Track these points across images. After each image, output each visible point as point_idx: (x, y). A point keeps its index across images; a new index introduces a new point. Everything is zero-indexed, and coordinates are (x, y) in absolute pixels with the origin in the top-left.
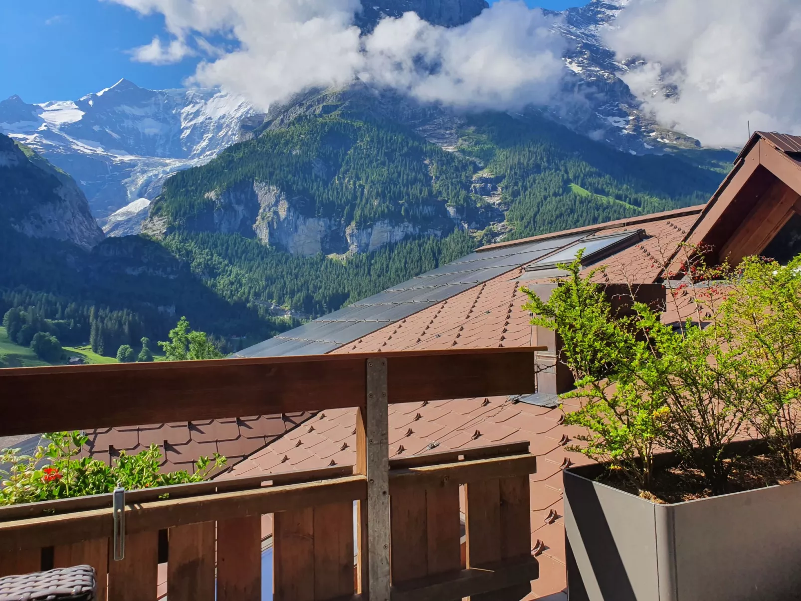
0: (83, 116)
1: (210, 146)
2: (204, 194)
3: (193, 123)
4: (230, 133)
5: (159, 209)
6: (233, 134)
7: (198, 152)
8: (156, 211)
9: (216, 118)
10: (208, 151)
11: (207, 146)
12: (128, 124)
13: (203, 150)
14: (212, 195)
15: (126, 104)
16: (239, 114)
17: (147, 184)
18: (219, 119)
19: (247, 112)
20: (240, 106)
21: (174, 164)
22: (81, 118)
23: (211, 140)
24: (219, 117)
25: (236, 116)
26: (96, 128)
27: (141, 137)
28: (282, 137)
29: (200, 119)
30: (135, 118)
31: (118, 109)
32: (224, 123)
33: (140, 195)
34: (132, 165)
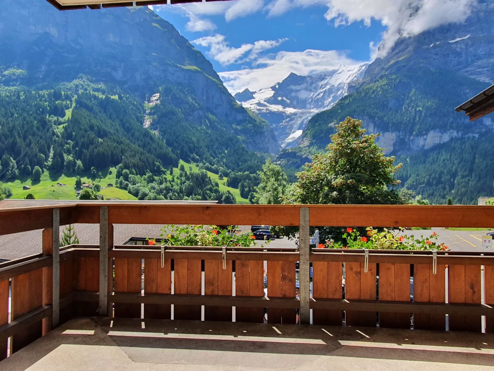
0: (274, 94)
1: (333, 101)
2: (328, 125)
3: (325, 89)
4: (344, 92)
5: (306, 134)
6: (345, 93)
7: (327, 104)
8: (304, 136)
9: (336, 86)
10: (332, 103)
11: (332, 100)
12: (293, 94)
13: (330, 103)
14: (332, 125)
15: (293, 85)
16: (348, 81)
17: (302, 123)
18: (338, 85)
19: (353, 79)
20: (349, 77)
21: (315, 111)
22: (273, 95)
23: (333, 97)
24: (337, 84)
25: (347, 83)
26: (280, 98)
27: (300, 100)
28: (371, 89)
29: (328, 87)
30: (297, 91)
31: (289, 88)
32: (341, 87)
33: (299, 129)
34: (295, 114)
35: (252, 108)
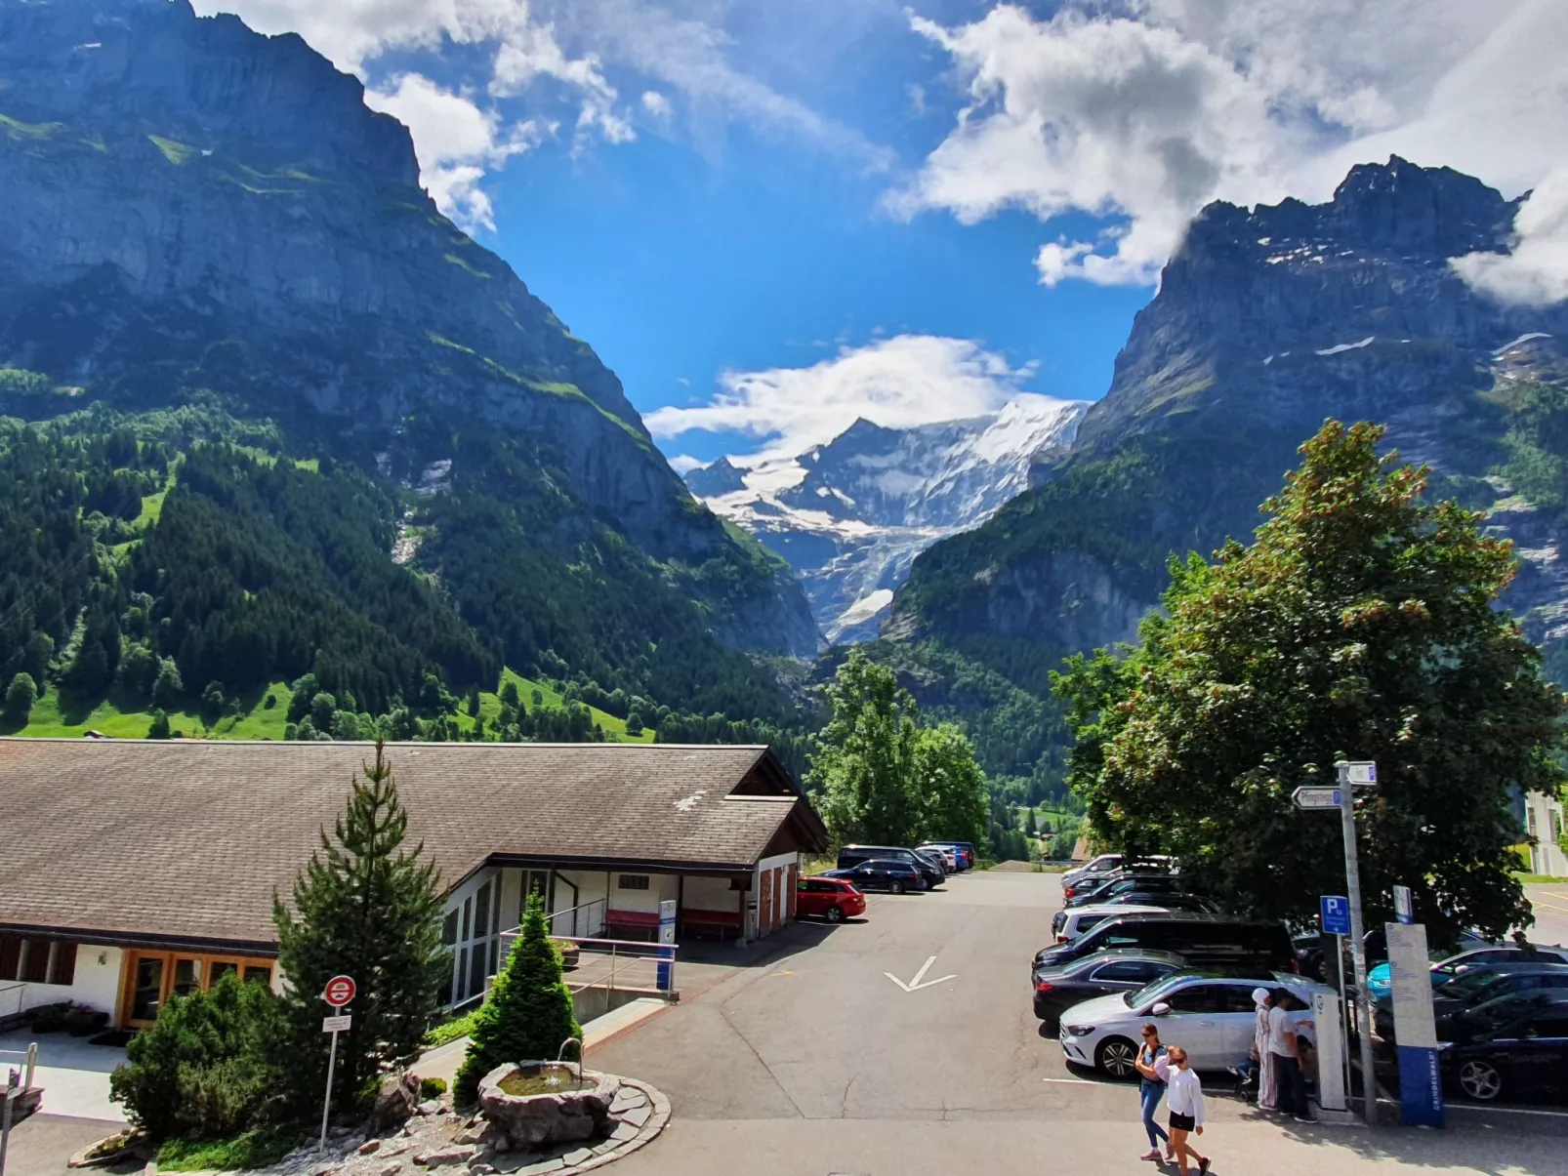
0: (805, 477)
1: (985, 505)
2: (974, 575)
3: (959, 470)
4: (1015, 481)
5: (905, 602)
6: (1019, 483)
7: (967, 514)
8: (899, 606)
9: (992, 461)
10: (983, 511)
11: (980, 504)
12: (865, 481)
13: (975, 511)
14: (984, 575)
15: (864, 453)
16: (1029, 450)
17: (890, 570)
18: (999, 460)
19: (1042, 446)
20: (1031, 437)
21: (932, 534)
22: (802, 479)
23: (985, 494)
24: (997, 457)
25: (1025, 454)
26: (823, 492)
27: (884, 499)
28: (1099, 474)
29: (969, 464)
30: (876, 472)
31: (851, 461)
32: (1007, 466)
33: (881, 586)
34: (870, 541)
35: (736, 518)
